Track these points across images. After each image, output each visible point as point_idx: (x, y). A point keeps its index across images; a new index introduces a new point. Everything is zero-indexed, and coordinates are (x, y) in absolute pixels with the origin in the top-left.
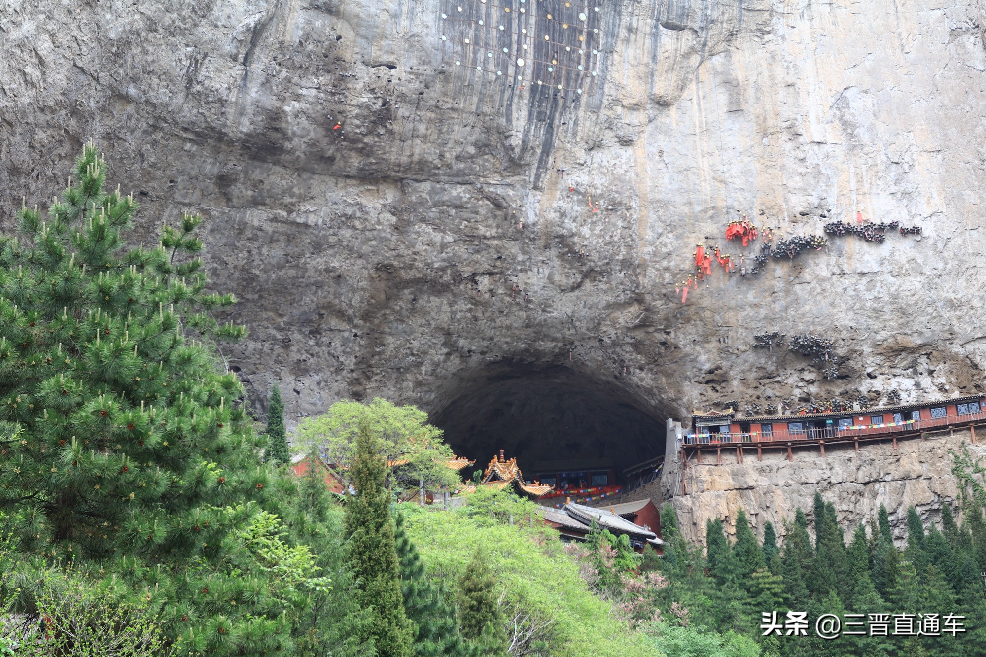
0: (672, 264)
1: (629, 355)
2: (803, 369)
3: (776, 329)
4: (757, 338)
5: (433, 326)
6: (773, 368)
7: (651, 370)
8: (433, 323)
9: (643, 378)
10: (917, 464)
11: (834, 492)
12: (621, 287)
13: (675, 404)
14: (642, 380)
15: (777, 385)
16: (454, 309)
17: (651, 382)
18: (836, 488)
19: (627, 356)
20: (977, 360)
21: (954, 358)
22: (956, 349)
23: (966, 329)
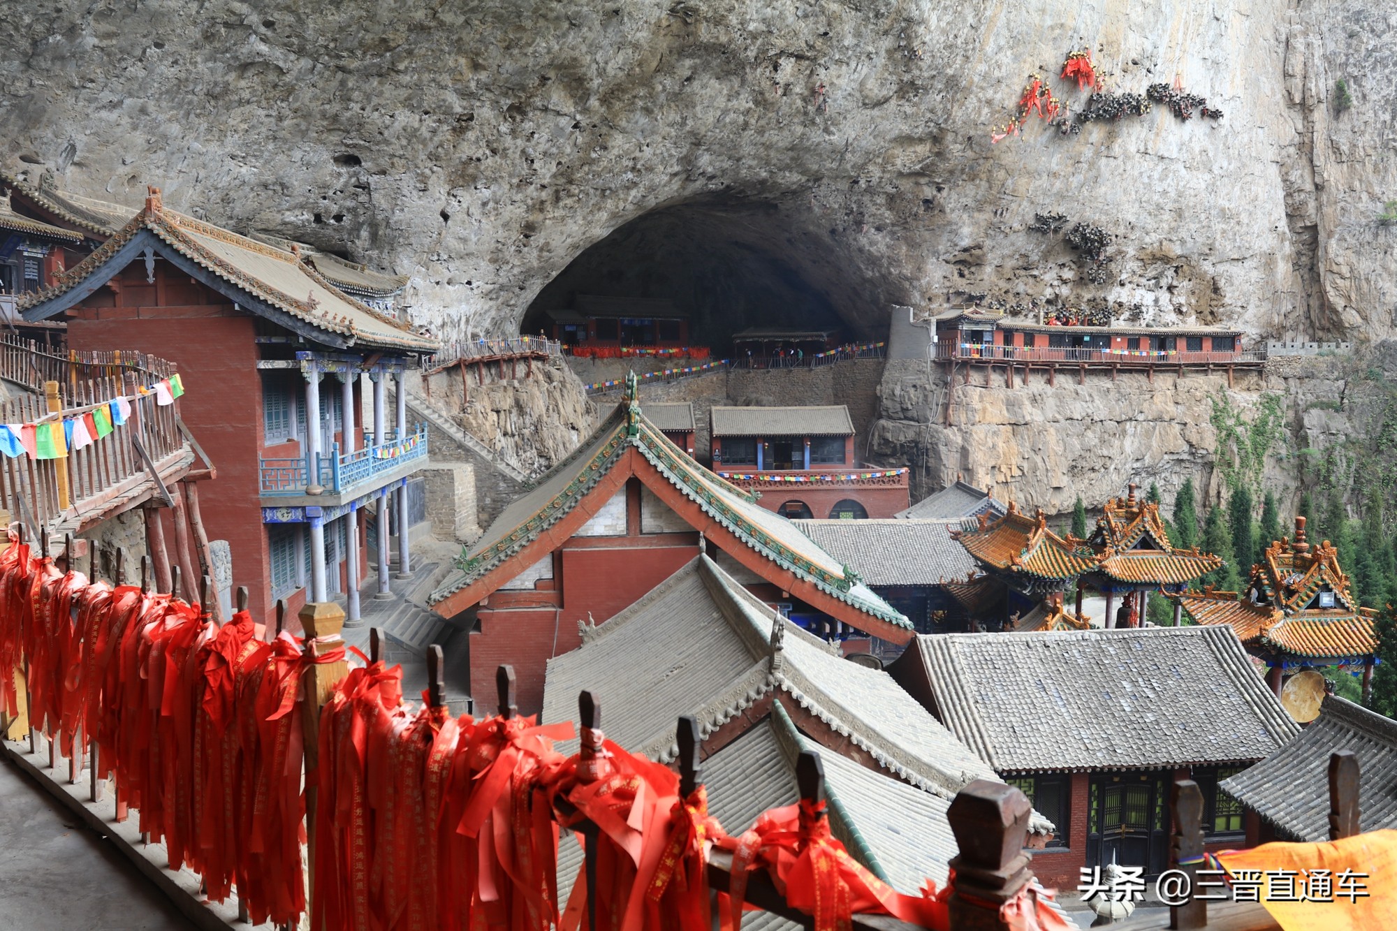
0: (998, 96)
1: (878, 209)
2: (1064, 265)
3: (1061, 210)
4: (1038, 218)
5: (688, 128)
6: (1037, 258)
7: (893, 233)
8: (690, 123)
9: (875, 242)
10: (1172, 404)
11: (1094, 432)
12: (928, 115)
13: (907, 284)
14: (872, 243)
15: (1031, 280)
16: (730, 104)
17: (883, 248)
18: (1098, 427)
19: (873, 209)
20: (1221, 283)
21: (1201, 277)
22: (1207, 267)
23: (1226, 247)
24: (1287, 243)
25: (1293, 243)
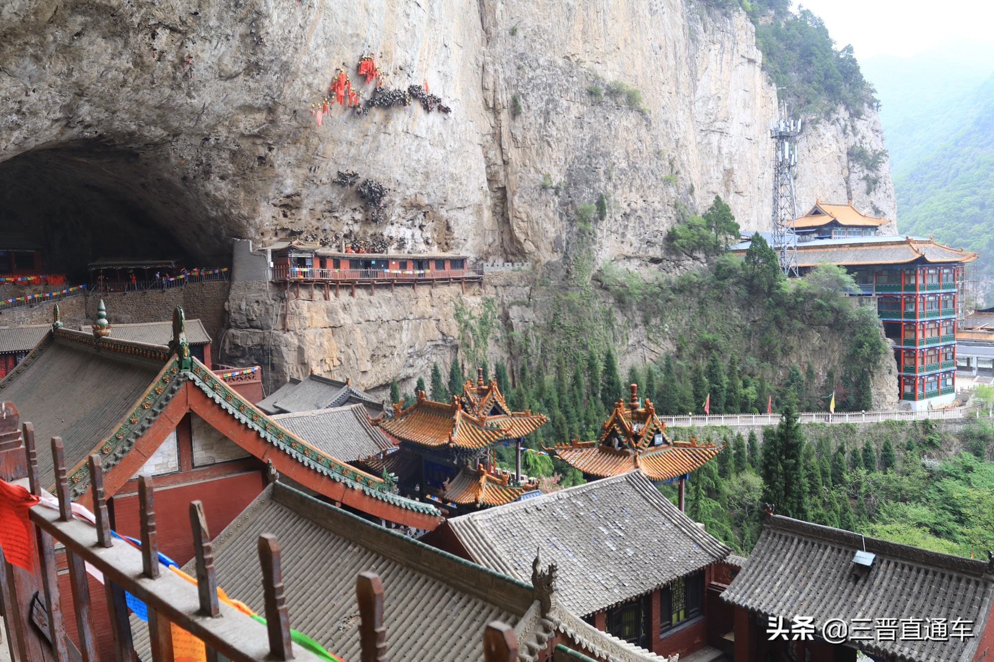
0: (316, 81)
1: (222, 162)
2: (355, 209)
3: (354, 169)
4: (340, 174)
6: (338, 204)
7: (234, 182)
9: (220, 188)
10: (429, 307)
12: (266, 91)
13: (244, 222)
14: (217, 189)
15: (334, 220)
17: (225, 193)
19: (219, 162)
20: (452, 224)
21: (440, 219)
22: (443, 212)
23: (454, 200)
24: (488, 198)
25: (492, 198)
